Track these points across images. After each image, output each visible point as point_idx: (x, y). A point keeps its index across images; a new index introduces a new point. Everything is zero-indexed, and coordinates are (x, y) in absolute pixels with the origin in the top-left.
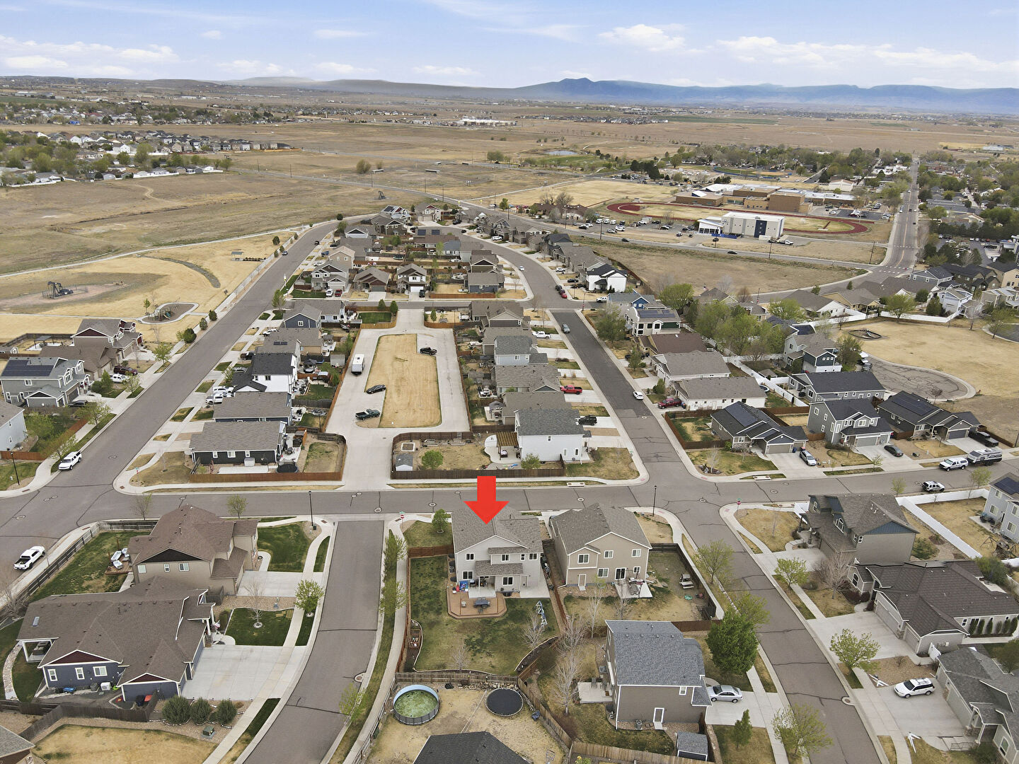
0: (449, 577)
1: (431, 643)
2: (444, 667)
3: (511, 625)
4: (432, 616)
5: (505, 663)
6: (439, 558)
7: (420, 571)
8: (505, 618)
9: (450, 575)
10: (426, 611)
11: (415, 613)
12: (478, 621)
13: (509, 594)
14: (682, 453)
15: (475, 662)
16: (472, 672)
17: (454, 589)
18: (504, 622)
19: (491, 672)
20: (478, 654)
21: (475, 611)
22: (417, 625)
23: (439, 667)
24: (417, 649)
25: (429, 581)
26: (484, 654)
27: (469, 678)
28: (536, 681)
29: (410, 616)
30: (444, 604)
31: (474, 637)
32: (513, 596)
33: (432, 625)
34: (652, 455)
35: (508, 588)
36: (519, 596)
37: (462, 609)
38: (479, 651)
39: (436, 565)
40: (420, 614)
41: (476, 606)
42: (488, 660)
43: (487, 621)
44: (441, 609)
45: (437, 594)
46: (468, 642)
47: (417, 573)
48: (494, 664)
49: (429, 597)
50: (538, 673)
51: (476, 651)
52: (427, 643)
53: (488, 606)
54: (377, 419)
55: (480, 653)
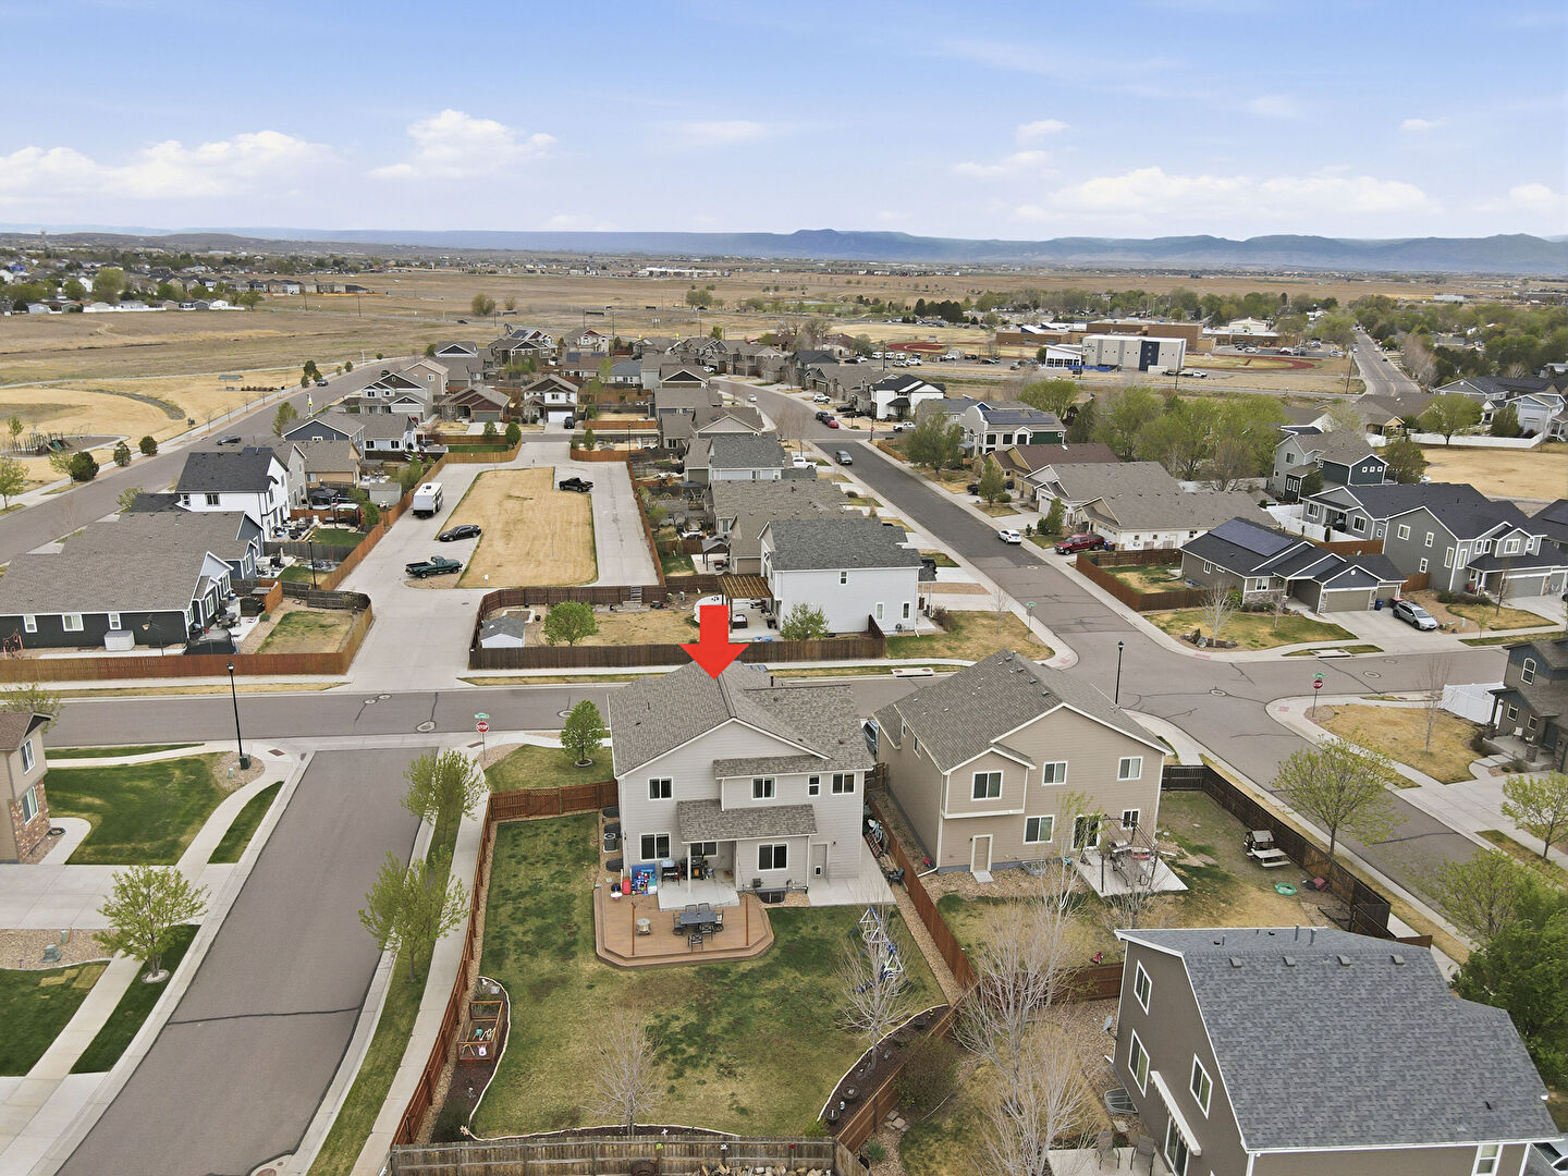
0: (603, 861)
1: (535, 1043)
2: (575, 1120)
3: (789, 977)
4: (546, 965)
5: (781, 1098)
6: (577, 819)
7: (521, 851)
8: (769, 960)
9: (606, 855)
10: (530, 950)
11: (494, 958)
12: (688, 971)
13: (778, 896)
14: (1135, 617)
15: (681, 1098)
16: (672, 1131)
17: (615, 888)
18: (770, 972)
19: (736, 1127)
20: (688, 1073)
21: (679, 944)
22: (495, 990)
23: (557, 1120)
24: (488, 1064)
25: (543, 873)
26: (710, 1073)
27: (659, 1153)
28: (893, 1154)
29: (475, 965)
30: (586, 929)
31: (678, 1019)
32: (790, 902)
33: (542, 989)
34: (1073, 622)
35: (773, 878)
36: (808, 901)
37: (638, 940)
38: (693, 1062)
39: (567, 834)
40: (509, 963)
41: (680, 930)
42: (723, 1089)
43: (714, 973)
44: (575, 943)
45: (564, 904)
46: (657, 1034)
47: (510, 857)
48: (745, 1101)
49: (541, 913)
50: (899, 1123)
51: (685, 1062)
52: (524, 1043)
53: (717, 928)
54: (455, 578)
55: (695, 1066)
